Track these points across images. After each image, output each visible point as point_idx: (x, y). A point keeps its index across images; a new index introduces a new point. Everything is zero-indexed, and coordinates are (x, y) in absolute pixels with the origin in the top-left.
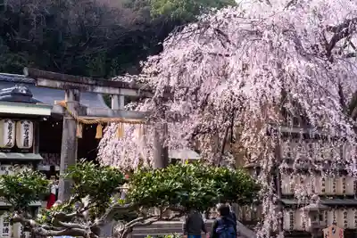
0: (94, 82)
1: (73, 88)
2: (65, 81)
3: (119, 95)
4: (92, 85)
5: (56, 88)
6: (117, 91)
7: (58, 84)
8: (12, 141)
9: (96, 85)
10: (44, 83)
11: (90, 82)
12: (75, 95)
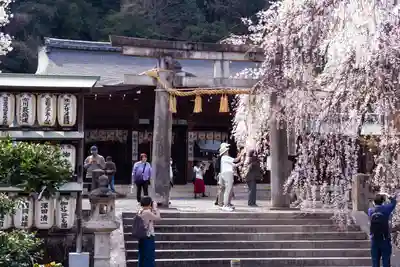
0: (190, 47)
1: (164, 55)
2: (155, 48)
3: (222, 61)
4: (188, 50)
5: (145, 56)
6: (219, 56)
7: (148, 51)
8: (50, 118)
9: (193, 49)
10: (130, 51)
11: (185, 47)
12: (167, 64)
